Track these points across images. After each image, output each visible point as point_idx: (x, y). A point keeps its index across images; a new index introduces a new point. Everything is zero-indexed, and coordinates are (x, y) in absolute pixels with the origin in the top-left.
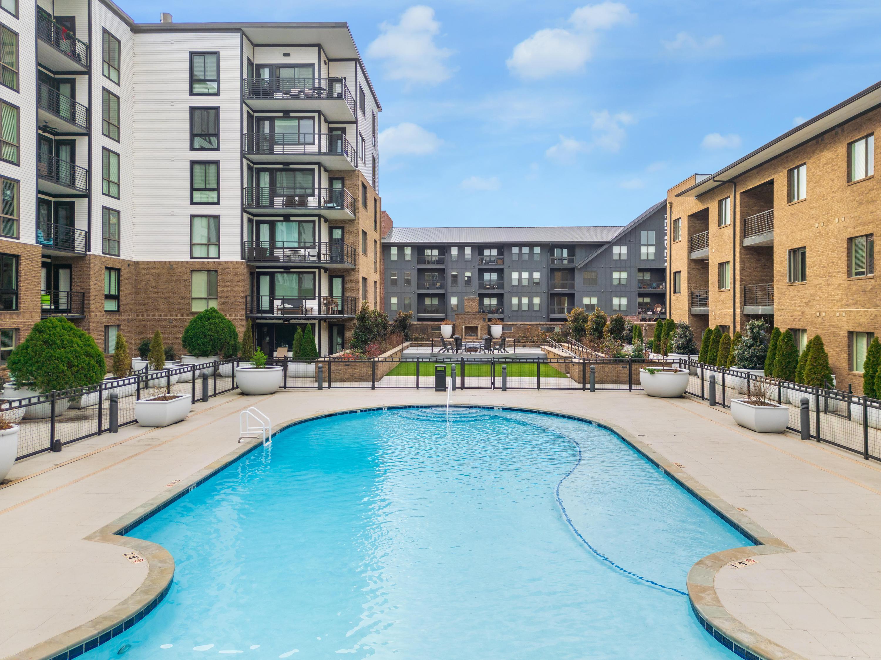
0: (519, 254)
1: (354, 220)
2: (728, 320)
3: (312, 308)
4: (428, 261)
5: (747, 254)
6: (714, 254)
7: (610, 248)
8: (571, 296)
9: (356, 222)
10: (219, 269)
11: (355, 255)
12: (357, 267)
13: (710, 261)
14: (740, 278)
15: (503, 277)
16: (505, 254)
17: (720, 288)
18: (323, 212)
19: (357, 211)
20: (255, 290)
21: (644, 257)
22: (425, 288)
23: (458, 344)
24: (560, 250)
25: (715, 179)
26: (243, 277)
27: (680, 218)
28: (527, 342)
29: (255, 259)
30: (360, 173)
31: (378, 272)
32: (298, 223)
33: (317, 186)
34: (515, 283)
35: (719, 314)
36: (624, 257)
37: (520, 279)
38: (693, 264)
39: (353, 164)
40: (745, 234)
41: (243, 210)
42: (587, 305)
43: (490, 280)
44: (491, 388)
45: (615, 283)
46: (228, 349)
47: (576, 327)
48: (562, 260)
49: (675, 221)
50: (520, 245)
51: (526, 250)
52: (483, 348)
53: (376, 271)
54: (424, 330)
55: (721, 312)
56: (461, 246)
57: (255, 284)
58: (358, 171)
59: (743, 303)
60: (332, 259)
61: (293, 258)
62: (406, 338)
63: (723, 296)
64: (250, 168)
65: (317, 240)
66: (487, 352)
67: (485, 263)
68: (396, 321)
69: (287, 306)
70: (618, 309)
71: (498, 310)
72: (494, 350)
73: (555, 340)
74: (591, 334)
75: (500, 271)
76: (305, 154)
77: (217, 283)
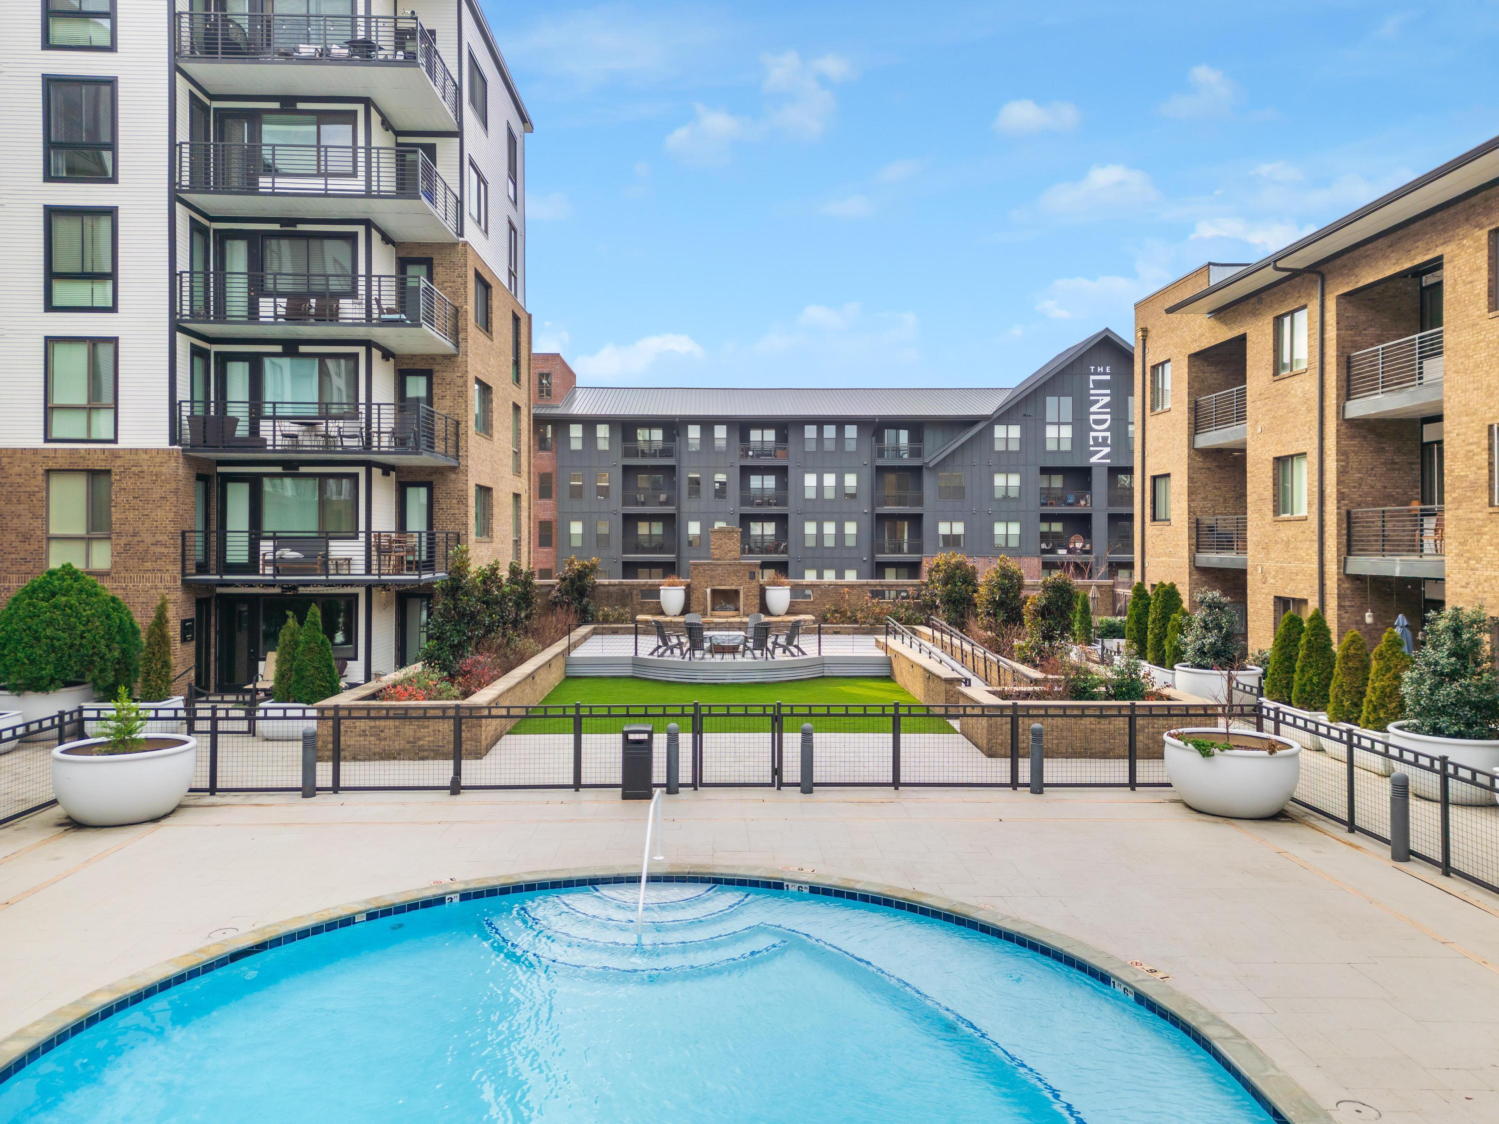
0: (817, 439)
1: (456, 356)
2: (1301, 586)
3: (349, 560)
4: (643, 451)
5: (1352, 438)
6: (1261, 436)
7: (990, 429)
8: (916, 520)
9: (459, 359)
10: (116, 466)
11: (457, 435)
12: (463, 463)
13: (1249, 452)
14: (1338, 490)
15: (787, 483)
16: (791, 438)
17: (1276, 512)
18: (379, 334)
19: (461, 336)
20: (214, 516)
21: (1051, 446)
22: (637, 503)
23: (695, 634)
24: (893, 432)
25: (1280, 264)
26: (173, 486)
27: (1168, 361)
28: (843, 623)
29: (206, 445)
30: (469, 251)
31: (525, 475)
32: (317, 361)
33: (362, 270)
34: (810, 494)
35: (1277, 571)
36: (1014, 447)
37: (820, 487)
38: (1199, 459)
39: (451, 225)
40: (1348, 392)
41: (176, 326)
42: (945, 537)
43: (763, 489)
44: (772, 785)
45: (999, 494)
46: (102, 671)
47: (949, 595)
48: (897, 450)
49: (1155, 368)
50: (820, 422)
51: (830, 431)
52: (750, 645)
53: (517, 471)
54: (623, 597)
55: (1281, 568)
56: (707, 423)
57: (214, 504)
58: (465, 244)
59: (1344, 549)
60: (401, 441)
61: (306, 441)
62: (584, 617)
63: (1287, 532)
64: (196, 228)
65: (362, 398)
66: (758, 653)
67: (752, 457)
68: (563, 580)
69: (289, 554)
70: (1003, 545)
71: (778, 546)
72: (774, 648)
73: (899, 620)
74: (989, 614)
75: (781, 472)
76: (326, 195)
77: (111, 501)
